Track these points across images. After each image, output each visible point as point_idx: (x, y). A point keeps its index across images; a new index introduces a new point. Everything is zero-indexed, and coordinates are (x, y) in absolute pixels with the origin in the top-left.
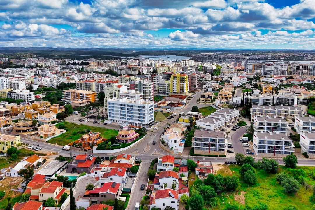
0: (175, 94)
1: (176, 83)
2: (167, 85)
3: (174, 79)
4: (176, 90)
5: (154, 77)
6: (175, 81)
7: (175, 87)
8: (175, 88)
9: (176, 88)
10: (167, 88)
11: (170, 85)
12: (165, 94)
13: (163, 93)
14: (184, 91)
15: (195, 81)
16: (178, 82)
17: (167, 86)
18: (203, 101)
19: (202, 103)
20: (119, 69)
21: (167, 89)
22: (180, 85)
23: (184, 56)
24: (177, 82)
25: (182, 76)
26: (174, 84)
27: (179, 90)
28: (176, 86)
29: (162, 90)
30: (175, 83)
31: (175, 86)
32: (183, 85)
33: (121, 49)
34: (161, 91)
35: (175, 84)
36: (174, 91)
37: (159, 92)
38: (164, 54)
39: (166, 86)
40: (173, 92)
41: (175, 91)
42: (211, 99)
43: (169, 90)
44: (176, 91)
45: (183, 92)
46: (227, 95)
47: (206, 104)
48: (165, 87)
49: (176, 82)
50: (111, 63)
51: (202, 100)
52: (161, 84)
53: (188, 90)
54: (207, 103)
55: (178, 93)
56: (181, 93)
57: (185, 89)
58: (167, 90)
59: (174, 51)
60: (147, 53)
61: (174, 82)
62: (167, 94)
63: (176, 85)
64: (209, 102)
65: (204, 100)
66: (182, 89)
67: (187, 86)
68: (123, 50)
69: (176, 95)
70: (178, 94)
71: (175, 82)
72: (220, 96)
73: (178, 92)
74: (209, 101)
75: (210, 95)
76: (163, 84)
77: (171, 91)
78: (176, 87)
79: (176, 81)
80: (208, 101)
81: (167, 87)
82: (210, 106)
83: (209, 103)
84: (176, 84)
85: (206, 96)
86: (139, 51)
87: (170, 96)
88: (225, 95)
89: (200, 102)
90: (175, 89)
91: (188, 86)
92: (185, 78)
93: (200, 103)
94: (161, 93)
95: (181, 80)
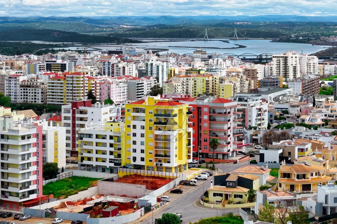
0: (139, 172)
1: (143, 131)
2: (111, 138)
3: (134, 118)
4: (143, 155)
5: (81, 112)
6: (139, 124)
7: (138, 147)
8: (138, 151)
9: (142, 151)
10: (112, 149)
11: (123, 139)
12: (104, 169)
13: (97, 168)
14: (169, 162)
15: (226, 127)
16: (150, 128)
17: (112, 141)
18: (219, 198)
19: (212, 206)
20: (21, 86)
21: (111, 153)
22: (157, 137)
23: (300, 42)
24: (147, 128)
25: (163, 107)
26: (134, 135)
27: (153, 158)
28: (142, 143)
29: (94, 155)
30: (138, 131)
31: (138, 143)
32: (167, 139)
33: (81, 18)
34: (89, 159)
35: (138, 135)
36: (135, 159)
37: (86, 162)
38: (231, 36)
39: (108, 141)
40: (132, 163)
41: (139, 162)
42: (246, 190)
43: (119, 156)
44: (142, 159)
45: (165, 165)
46: (309, 176)
47: (227, 206)
48: (104, 145)
49: (143, 127)
50: (12, 64)
51: (215, 195)
52: (90, 136)
53: (189, 157)
54: (229, 203)
55: (149, 168)
56: (160, 168)
57: (174, 152)
58: (112, 157)
59: (272, 25)
60: (168, 30)
61: (134, 127)
62: (112, 170)
63: (143, 139)
64: (238, 199)
65: (221, 195)
66: (163, 154)
67: (185, 142)
68: (90, 20)
69: (140, 176)
70: (149, 173)
71: (138, 127)
72: (284, 181)
73: (150, 164)
74: (241, 197)
75: (245, 176)
76: (97, 136)
77: (124, 161)
78: (143, 147)
79: (143, 123)
80: (236, 196)
81: (111, 145)
82: (234, 215)
83: (239, 203)
84: (142, 135)
85: (233, 178)
86: (145, 24)
87: (120, 180)
88: (304, 176)
89: (207, 202)
90: (139, 155)
91: (189, 144)
92: (175, 115)
93: (206, 204)
94: (89, 168)
95: (160, 123)
